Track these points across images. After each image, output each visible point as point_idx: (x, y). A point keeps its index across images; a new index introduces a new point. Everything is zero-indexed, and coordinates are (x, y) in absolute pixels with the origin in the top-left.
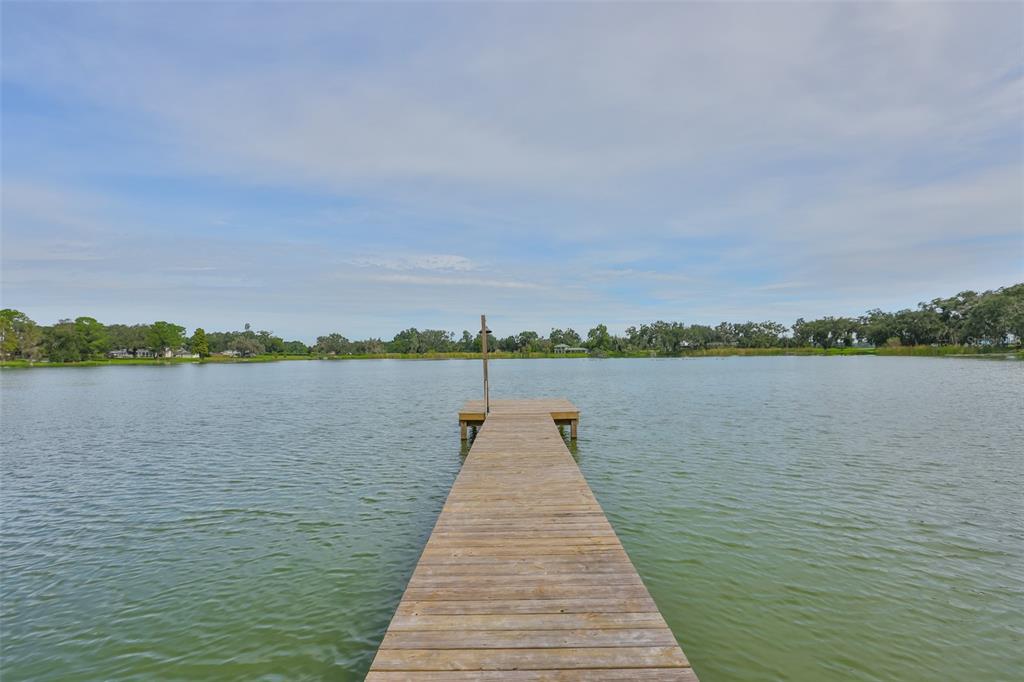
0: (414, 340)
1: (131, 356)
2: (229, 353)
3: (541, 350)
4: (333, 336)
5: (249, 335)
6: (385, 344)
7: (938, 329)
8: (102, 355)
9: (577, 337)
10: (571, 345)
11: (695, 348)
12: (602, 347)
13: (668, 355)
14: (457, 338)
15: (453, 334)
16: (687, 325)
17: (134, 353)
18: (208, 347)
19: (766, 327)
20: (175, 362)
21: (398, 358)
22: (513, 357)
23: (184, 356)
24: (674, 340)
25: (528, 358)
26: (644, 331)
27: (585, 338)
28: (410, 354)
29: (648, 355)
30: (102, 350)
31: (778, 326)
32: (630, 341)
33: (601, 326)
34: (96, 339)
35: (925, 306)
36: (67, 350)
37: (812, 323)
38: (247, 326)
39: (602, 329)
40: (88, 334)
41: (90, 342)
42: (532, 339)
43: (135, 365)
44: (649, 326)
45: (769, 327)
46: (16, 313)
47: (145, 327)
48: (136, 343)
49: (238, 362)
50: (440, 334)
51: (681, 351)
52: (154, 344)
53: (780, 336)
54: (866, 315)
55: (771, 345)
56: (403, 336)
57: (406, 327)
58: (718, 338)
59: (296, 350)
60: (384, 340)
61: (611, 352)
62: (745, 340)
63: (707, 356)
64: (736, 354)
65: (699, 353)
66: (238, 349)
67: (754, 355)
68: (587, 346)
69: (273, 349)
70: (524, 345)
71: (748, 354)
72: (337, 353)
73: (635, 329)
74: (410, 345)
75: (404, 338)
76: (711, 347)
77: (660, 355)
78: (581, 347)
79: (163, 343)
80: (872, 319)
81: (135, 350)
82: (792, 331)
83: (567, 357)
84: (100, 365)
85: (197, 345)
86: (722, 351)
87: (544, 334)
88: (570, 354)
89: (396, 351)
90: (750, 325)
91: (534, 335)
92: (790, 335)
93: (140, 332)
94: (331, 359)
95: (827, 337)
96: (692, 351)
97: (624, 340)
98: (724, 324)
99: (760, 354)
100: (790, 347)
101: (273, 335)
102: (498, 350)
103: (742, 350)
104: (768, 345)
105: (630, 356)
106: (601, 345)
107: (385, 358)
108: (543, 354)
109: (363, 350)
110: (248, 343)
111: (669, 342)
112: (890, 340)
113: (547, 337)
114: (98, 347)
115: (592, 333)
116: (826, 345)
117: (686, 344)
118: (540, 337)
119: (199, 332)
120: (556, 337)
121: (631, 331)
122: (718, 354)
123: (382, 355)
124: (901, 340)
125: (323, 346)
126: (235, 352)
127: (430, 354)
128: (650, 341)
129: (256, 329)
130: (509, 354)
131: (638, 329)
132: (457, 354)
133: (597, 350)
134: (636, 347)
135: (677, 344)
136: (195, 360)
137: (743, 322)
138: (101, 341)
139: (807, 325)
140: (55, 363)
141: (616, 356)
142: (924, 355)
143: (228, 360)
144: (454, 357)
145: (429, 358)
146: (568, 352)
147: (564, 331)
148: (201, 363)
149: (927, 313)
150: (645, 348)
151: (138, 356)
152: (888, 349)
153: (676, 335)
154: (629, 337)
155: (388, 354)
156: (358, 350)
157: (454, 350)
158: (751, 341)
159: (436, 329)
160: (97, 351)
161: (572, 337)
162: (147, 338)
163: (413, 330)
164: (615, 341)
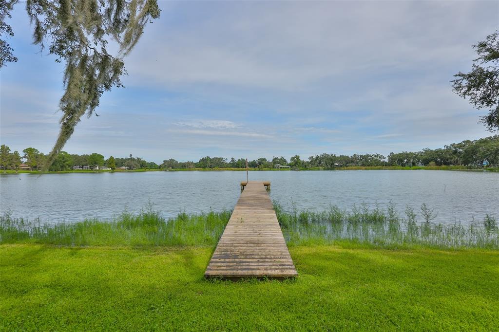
0: (209, 162)
1: (81, 169)
2: (124, 167)
3: (268, 167)
4: (171, 160)
5: (133, 160)
6: (196, 164)
7: (452, 158)
8: (69, 168)
9: (285, 161)
10: (282, 165)
11: (341, 166)
12: (297, 165)
13: (328, 169)
14: (228, 161)
15: (226, 159)
16: (338, 155)
17: (82, 167)
18: (115, 165)
19: (375, 156)
20: (100, 172)
21: (201, 170)
22: (255, 170)
23: (104, 169)
24: (331, 162)
25: (262, 170)
26: (317, 158)
27: (289, 161)
28: (207, 169)
29: (319, 170)
30: (69, 166)
31: (381, 156)
32: (310, 163)
33: (297, 156)
34: (67, 161)
35: (447, 147)
36: (56, 166)
37: (397, 154)
38: (131, 155)
39: (297, 157)
40: (63, 159)
41: (64, 162)
42: (264, 162)
43: (82, 173)
44: (319, 156)
45: (377, 156)
46: (34, 149)
47: (87, 156)
48: (84, 163)
49: (129, 172)
50: (221, 159)
51: (334, 168)
52: (92, 163)
53: (382, 161)
54: (422, 151)
55: (377, 165)
56: (203, 160)
57: (204, 156)
58: (352, 162)
59: (152, 167)
60: (195, 162)
61: (301, 168)
62: (365, 163)
63: (347, 170)
64: (360, 169)
65: (343, 169)
66: (128, 166)
67: (368, 170)
68: (290, 165)
69: (143, 166)
70: (260, 164)
71: (366, 169)
72: (173, 168)
73: (313, 157)
74: (207, 164)
75: (204, 161)
76: (349, 166)
77: (324, 169)
78: (287, 165)
79: (96, 163)
80: (425, 153)
81: (83, 166)
82: (387, 158)
83: (280, 170)
84: (69, 173)
85: (110, 164)
86: (354, 168)
87: (270, 159)
88: (282, 169)
89: (200, 167)
90: (368, 156)
91: (265, 160)
92: (386, 160)
93: (85, 158)
94: (170, 171)
95: (403, 161)
96: (340, 168)
97: (308, 162)
98: (355, 155)
99: (372, 169)
100: (386, 166)
101: (143, 159)
102: (248, 167)
103: (364, 167)
104: (376, 165)
105: (310, 170)
106: (297, 164)
107: (195, 170)
108: (268, 169)
109: (185, 167)
110: (133, 163)
111: (329, 163)
112: (430, 163)
113: (271, 161)
114: (67, 164)
115: (292, 159)
116: (403, 165)
117: (337, 164)
118: (268, 161)
119: (112, 158)
120: (275, 161)
121: (311, 158)
122: (352, 169)
123: (193, 169)
124: (436, 163)
125: (166, 164)
126: (127, 167)
127: (216, 168)
128: (320, 163)
129: (135, 156)
130: (253, 169)
131: (314, 157)
132: (228, 169)
133: (295, 167)
134: (313, 166)
135: (332, 164)
136: (109, 171)
137: (364, 154)
138: (70, 162)
139: (394, 155)
140: (51, 172)
141: (303, 170)
142: (446, 170)
143: (124, 171)
144: (227, 170)
145: (216, 170)
146: (281, 168)
147: (279, 158)
148: (112, 172)
149: (448, 150)
150: (317, 166)
151: (84, 169)
152: (430, 167)
153: (332, 160)
154: (310, 161)
155: (196, 169)
156: (182, 167)
157: (227, 167)
158: (368, 163)
159: (219, 157)
160: (67, 166)
161: (283, 161)
162: (88, 161)
163: (208, 157)
164: (303, 163)
